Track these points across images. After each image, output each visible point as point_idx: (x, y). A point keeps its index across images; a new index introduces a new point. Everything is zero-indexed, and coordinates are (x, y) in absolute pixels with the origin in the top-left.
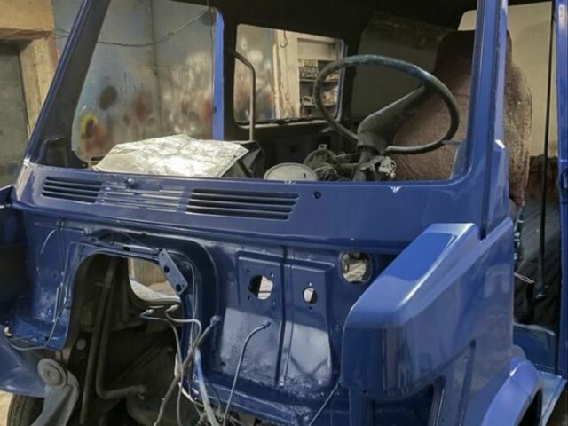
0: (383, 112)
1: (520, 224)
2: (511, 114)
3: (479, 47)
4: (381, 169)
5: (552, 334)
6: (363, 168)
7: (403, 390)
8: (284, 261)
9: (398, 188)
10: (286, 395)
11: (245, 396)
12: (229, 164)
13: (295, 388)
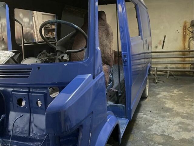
0: (64, 39)
1: (112, 73)
2: (107, 39)
3: (89, 18)
4: (64, 58)
5: (124, 106)
6: (58, 58)
7: (68, 131)
8: (29, 92)
9: (66, 64)
10: (33, 139)
11: (17, 142)
12: (7, 59)
13: (36, 136)
